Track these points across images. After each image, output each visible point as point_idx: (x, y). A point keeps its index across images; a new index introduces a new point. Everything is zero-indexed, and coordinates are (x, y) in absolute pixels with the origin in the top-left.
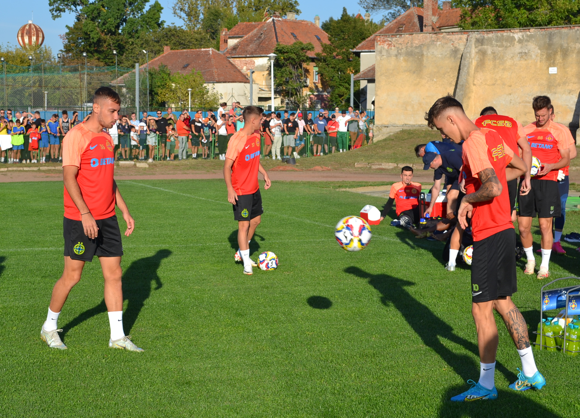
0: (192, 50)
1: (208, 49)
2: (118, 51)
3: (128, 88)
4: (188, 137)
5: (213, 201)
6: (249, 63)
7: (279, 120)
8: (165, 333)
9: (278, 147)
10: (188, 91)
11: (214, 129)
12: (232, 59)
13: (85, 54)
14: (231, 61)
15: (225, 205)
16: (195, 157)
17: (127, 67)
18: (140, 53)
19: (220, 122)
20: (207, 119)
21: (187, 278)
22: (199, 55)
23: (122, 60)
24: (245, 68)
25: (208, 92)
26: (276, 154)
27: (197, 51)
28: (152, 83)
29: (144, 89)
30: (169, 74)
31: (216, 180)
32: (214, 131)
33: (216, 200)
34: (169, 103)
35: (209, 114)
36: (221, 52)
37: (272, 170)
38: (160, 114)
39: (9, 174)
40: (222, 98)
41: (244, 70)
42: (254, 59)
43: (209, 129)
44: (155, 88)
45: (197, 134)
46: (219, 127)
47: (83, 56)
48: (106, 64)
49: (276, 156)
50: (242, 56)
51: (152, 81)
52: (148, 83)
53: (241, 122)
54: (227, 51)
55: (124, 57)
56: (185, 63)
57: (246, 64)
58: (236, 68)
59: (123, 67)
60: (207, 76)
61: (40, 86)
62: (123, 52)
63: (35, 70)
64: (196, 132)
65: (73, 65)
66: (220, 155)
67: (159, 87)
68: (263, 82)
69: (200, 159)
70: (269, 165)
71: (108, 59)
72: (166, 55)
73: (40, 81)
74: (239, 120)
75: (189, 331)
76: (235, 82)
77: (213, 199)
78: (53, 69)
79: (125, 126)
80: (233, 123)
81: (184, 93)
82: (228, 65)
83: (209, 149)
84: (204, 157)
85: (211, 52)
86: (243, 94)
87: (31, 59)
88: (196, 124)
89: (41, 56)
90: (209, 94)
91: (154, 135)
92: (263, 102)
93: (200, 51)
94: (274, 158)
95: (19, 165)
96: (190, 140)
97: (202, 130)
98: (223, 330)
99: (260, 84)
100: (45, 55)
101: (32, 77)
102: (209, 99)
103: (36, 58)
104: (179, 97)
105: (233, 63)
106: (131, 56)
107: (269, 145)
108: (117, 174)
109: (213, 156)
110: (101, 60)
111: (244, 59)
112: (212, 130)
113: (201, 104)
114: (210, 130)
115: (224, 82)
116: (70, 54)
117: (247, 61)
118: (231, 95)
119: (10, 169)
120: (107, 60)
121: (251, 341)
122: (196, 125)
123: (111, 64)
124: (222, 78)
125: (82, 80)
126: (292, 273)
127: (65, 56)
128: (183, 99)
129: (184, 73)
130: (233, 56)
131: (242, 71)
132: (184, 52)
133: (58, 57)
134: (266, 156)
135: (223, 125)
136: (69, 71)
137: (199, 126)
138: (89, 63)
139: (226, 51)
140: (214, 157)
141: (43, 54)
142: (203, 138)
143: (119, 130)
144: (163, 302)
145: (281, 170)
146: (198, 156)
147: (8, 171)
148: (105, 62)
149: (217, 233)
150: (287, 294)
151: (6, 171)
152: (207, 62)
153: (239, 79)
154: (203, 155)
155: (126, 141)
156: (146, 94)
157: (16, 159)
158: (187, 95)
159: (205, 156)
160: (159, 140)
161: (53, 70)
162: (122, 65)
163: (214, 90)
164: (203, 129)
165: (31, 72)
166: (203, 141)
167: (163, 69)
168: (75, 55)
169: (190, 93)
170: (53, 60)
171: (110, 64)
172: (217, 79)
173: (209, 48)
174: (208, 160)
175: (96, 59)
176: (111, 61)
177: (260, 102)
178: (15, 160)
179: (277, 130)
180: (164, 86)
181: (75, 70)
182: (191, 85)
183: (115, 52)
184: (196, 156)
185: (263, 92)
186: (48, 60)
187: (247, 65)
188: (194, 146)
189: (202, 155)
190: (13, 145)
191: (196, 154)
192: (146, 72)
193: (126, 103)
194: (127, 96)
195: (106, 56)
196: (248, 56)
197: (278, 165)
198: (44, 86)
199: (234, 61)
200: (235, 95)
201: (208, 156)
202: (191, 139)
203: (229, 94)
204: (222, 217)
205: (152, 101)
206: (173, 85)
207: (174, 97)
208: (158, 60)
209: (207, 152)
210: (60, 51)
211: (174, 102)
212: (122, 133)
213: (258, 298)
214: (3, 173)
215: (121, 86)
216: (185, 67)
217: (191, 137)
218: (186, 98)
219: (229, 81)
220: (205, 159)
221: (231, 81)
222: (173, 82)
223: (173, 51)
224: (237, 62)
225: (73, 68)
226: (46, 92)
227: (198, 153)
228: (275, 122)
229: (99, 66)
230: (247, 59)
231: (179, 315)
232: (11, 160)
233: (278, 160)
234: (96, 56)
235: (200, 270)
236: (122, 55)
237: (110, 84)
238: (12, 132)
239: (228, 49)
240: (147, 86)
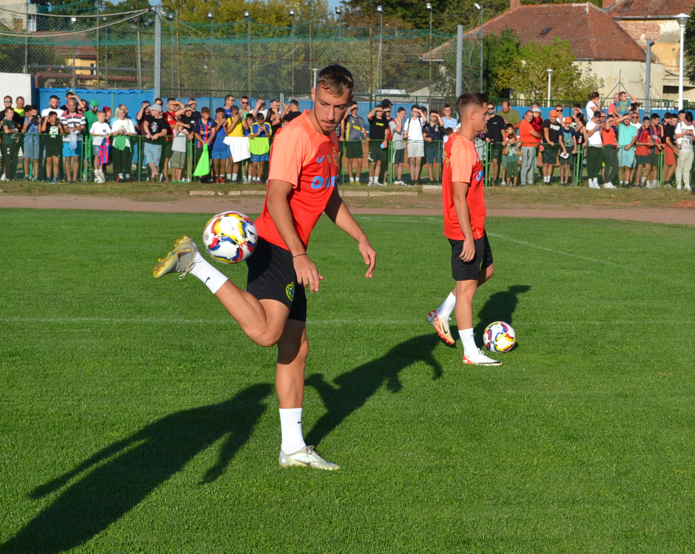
0: (557, 5)
1: (583, 5)
2: (435, 5)
3: (448, 67)
4: (537, 149)
5: (565, 253)
6: (651, 29)
7: (688, 125)
8: (444, 462)
9: (686, 169)
10: (547, 73)
11: (581, 137)
12: (622, 22)
13: (380, 9)
14: (621, 26)
15: (583, 260)
16: (548, 181)
17: (449, 30)
18: (471, 8)
19: (591, 125)
20: (569, 120)
21: (496, 377)
22: (568, 13)
23: (443, 20)
24: (643, 36)
25: (579, 74)
26: (682, 181)
27: (564, 7)
28: (488, 58)
29: (475, 69)
30: (518, 45)
31: (576, 220)
32: (580, 140)
33: (570, 253)
34: (515, 93)
35: (575, 111)
36: (605, 9)
37: (674, 207)
38: (492, 109)
39: (243, 200)
40: (603, 86)
41: (642, 40)
42: (658, 22)
43: (572, 136)
44: (493, 66)
45: (552, 144)
46: (590, 133)
47: (378, 11)
48: (417, 26)
49: (683, 184)
50: (638, 17)
51: (488, 55)
52: (481, 57)
53: (627, 125)
54: (615, 9)
55: (445, 15)
56: (544, 27)
57: (646, 30)
58: (629, 37)
59: (443, 31)
60: (580, 49)
61: (307, 59)
62: (445, 6)
63: (300, 33)
64: (551, 140)
65: (361, 25)
66: (590, 180)
67: (500, 64)
68: (672, 61)
69: (555, 186)
70: (670, 199)
71: (420, 17)
72: (514, 12)
73: (307, 51)
74: (623, 122)
75: (484, 460)
76: (627, 60)
77: (565, 251)
78: (328, 31)
79: (434, 127)
80: (613, 127)
81: (540, 77)
82: (616, 31)
83: (572, 168)
84: (562, 183)
85: (587, 10)
86: (638, 80)
87: (293, 15)
88: (552, 126)
89: (310, 10)
90: (581, 79)
91: (482, 145)
92: (670, 94)
93: (569, 7)
94: (679, 187)
95: (260, 186)
96: (540, 154)
97: (560, 137)
98: (538, 460)
99: (667, 63)
100: (317, 8)
101: (293, 44)
102: (581, 87)
103: (303, 13)
104: (532, 83)
105: (624, 28)
106: (457, 14)
107: (671, 165)
108: (418, 206)
109: (577, 181)
110: (409, 19)
111: (642, 22)
112: (577, 139)
113: (567, 94)
114: (574, 137)
115: (607, 60)
116: (358, 9)
117: (648, 26)
118: (618, 82)
119: (245, 192)
120: (418, 19)
121: (581, 481)
122: (552, 129)
123: (425, 26)
124: (604, 53)
125: (374, 51)
126: (670, 374)
127: (350, 11)
128: (538, 87)
129: (543, 43)
130: (624, 17)
131: (638, 42)
132: (543, 8)
133: (337, 13)
134: (666, 183)
135: (595, 130)
136: (355, 36)
137: (555, 131)
138: (387, 23)
139: (613, 7)
140: (579, 183)
141: (315, 8)
142: (562, 151)
143: (425, 134)
144: (451, 413)
145: (688, 208)
146: (554, 180)
147: (242, 196)
148: (415, 21)
149: (560, 305)
150: (656, 407)
151: (239, 196)
152: (581, 25)
153: (633, 56)
154: (562, 179)
155: (435, 153)
156: (479, 77)
157: (257, 176)
158: (545, 79)
159: (564, 181)
160: (489, 152)
161: (328, 33)
162: (443, 28)
163: (591, 72)
164: (563, 136)
165: (292, 35)
166: (562, 155)
167: (507, 36)
168: (365, 10)
169: (550, 76)
170: (329, 17)
171: (422, 26)
172: (596, 55)
173: (586, 2)
174: (570, 187)
175: (400, 17)
176: (424, 20)
177: (666, 94)
178: (254, 179)
179: (686, 141)
180: (508, 64)
181: (365, 34)
182: (553, 64)
183: (429, 6)
184: (551, 180)
185: (672, 77)
186: (322, 17)
187: (647, 32)
188: (546, 164)
189: (559, 178)
190: (252, 154)
191: (549, 177)
192: (480, 40)
193: (445, 90)
194: (448, 79)
195: (417, 13)
196: (649, 16)
197: (685, 199)
198: (312, 60)
199: (625, 26)
200: (625, 81)
201: (570, 180)
202: (543, 153)
203: (615, 79)
204: (574, 280)
205: (487, 89)
206: (524, 62)
207: (524, 82)
208: (500, 21)
209: (568, 173)
210: (341, 2)
211: (525, 90)
212: (429, 139)
213: (606, 412)
214: (234, 199)
215: (439, 63)
216: (544, 34)
217: (542, 149)
218: (544, 85)
219: (616, 57)
220: (565, 185)
221: (619, 57)
222: (523, 57)
223: (525, 6)
224: (630, 27)
225: (361, 32)
226: (315, 69)
227: (554, 175)
228: (683, 127)
229: (404, 29)
230: (647, 22)
231: (471, 435)
232: (247, 179)
233: (686, 190)
234: (400, 11)
235: (521, 364)
236: (443, 11)
237: (420, 58)
238: (252, 133)
239: (616, 5)
240: (479, 63)
